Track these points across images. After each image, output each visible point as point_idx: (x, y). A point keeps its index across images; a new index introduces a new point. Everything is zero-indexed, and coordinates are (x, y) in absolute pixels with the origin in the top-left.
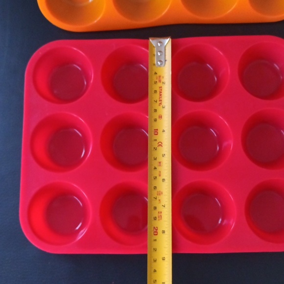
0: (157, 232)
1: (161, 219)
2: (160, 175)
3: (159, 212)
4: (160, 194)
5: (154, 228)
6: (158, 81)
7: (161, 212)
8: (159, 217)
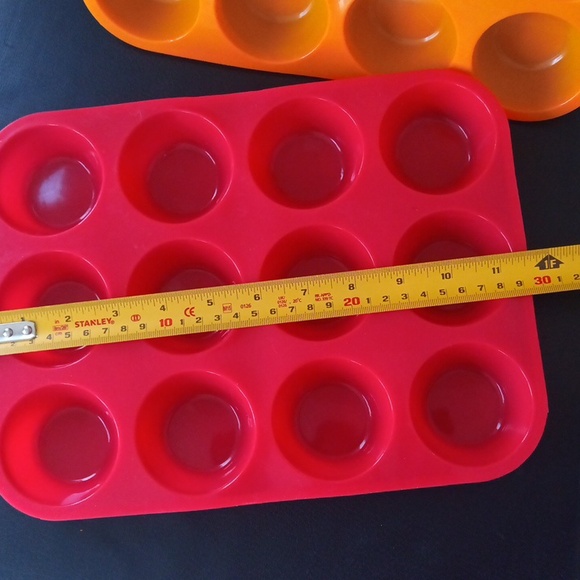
0: (353, 299)
1: (329, 294)
2: (249, 306)
3: (317, 300)
4: (284, 302)
5: (346, 305)
6: (64, 332)
7: (317, 296)
8: (327, 299)
